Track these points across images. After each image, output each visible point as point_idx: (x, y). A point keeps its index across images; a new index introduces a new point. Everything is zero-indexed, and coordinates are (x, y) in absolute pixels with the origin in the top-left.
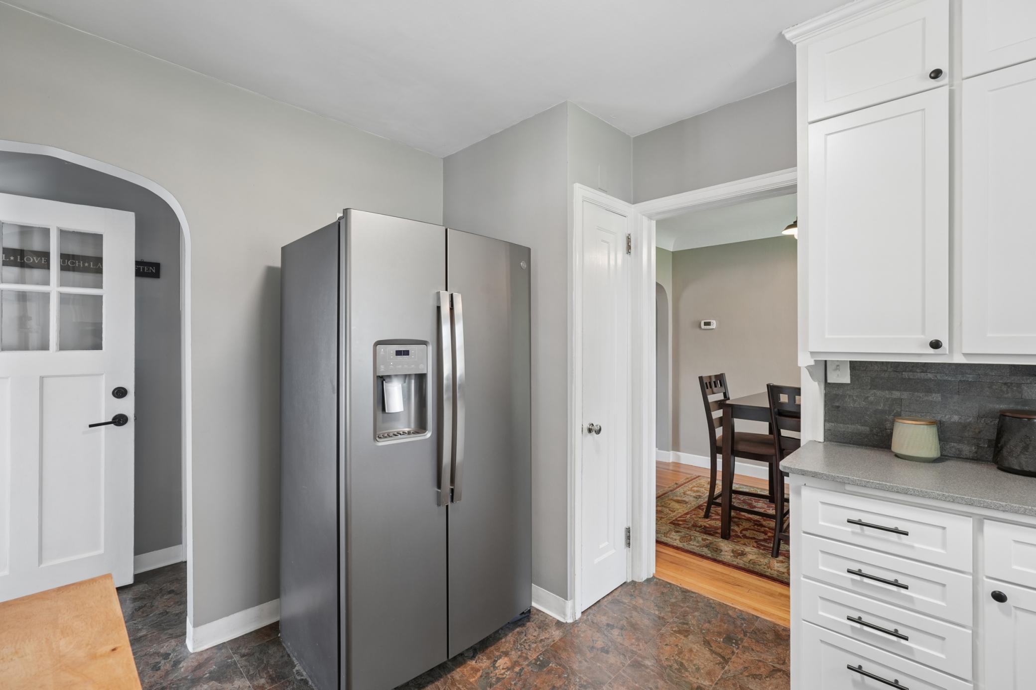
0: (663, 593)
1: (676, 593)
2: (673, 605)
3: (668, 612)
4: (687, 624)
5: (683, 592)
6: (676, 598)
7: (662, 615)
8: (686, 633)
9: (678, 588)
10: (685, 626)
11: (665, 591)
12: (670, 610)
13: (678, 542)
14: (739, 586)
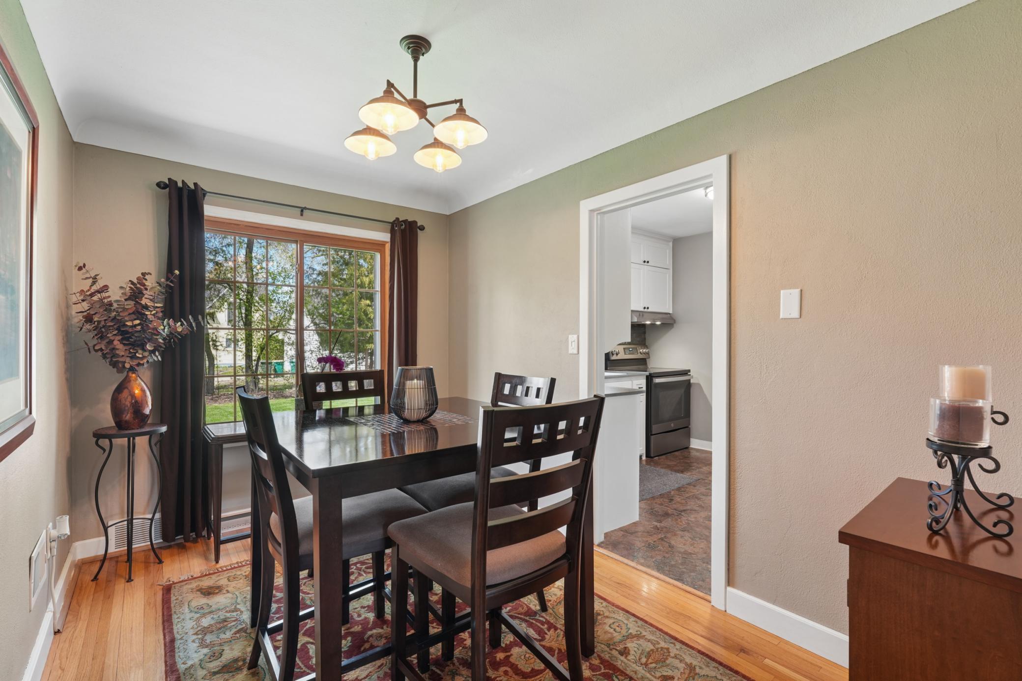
0: (703, 581)
1: (689, 580)
2: (694, 571)
3: (698, 566)
4: (683, 558)
5: (682, 580)
6: (690, 576)
7: (705, 565)
8: (686, 553)
9: (686, 583)
10: (685, 556)
11: (700, 583)
12: (697, 568)
13: (673, 651)
14: (618, 583)
